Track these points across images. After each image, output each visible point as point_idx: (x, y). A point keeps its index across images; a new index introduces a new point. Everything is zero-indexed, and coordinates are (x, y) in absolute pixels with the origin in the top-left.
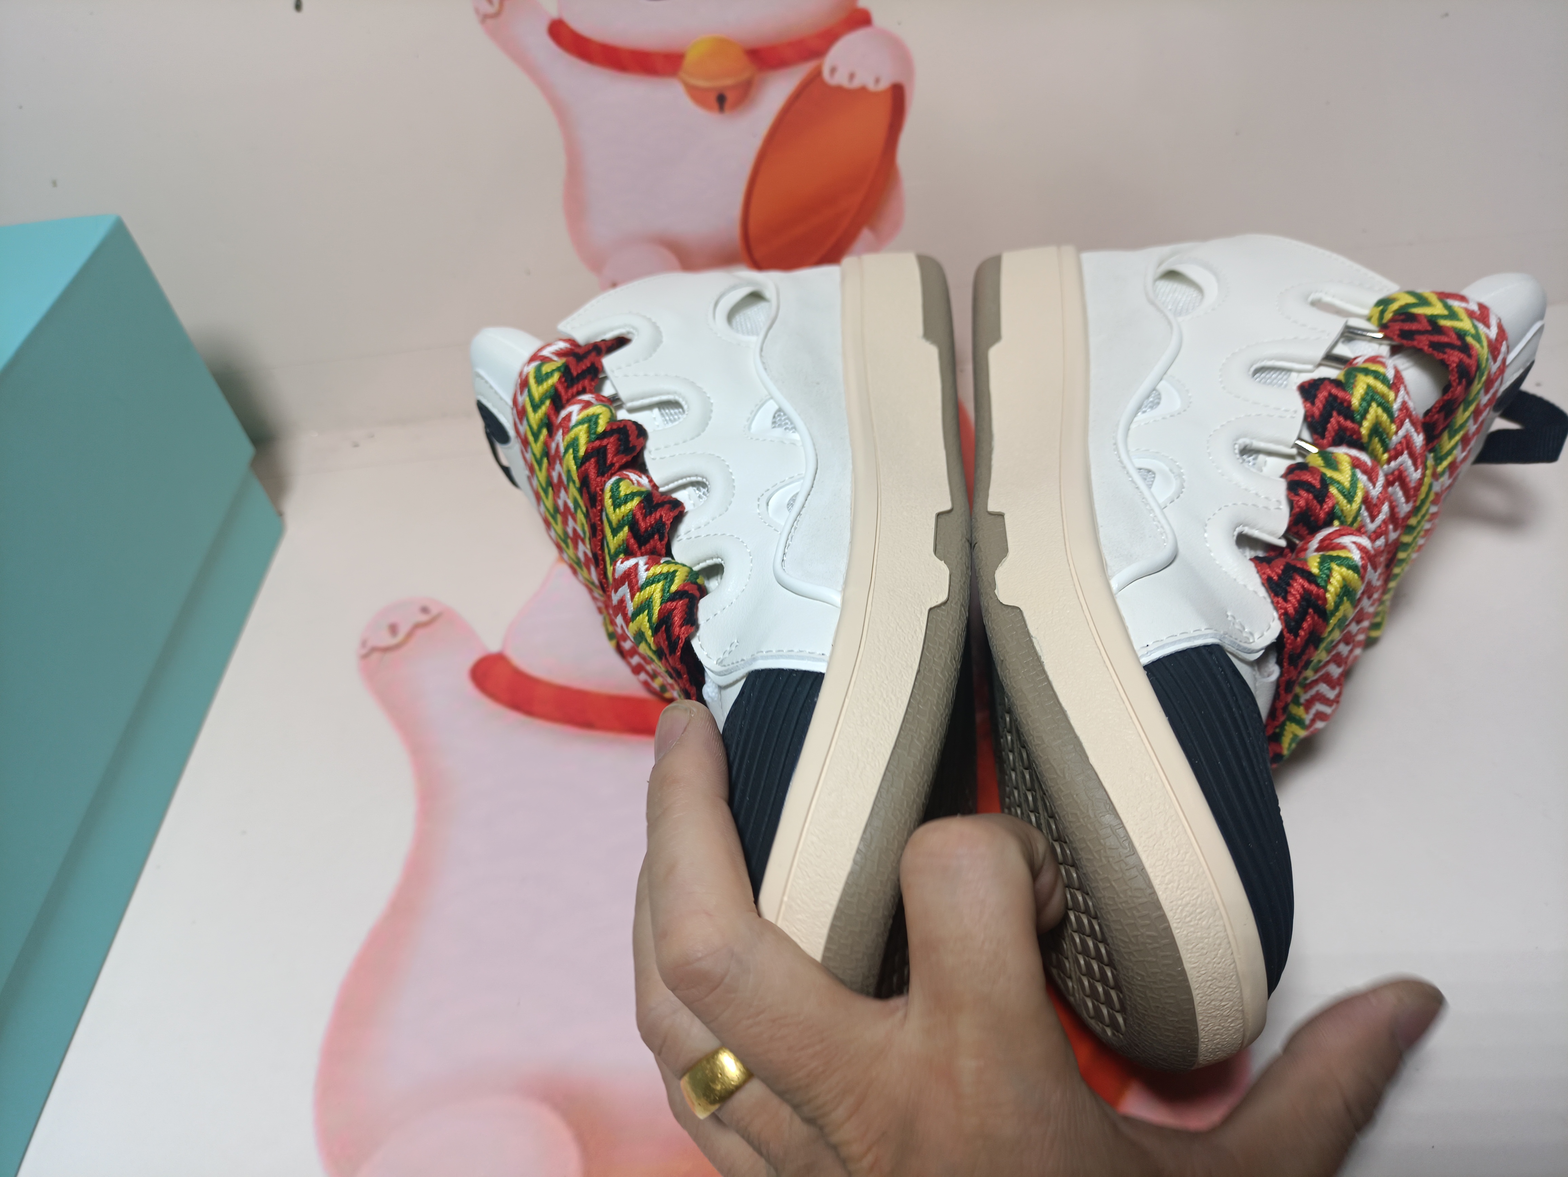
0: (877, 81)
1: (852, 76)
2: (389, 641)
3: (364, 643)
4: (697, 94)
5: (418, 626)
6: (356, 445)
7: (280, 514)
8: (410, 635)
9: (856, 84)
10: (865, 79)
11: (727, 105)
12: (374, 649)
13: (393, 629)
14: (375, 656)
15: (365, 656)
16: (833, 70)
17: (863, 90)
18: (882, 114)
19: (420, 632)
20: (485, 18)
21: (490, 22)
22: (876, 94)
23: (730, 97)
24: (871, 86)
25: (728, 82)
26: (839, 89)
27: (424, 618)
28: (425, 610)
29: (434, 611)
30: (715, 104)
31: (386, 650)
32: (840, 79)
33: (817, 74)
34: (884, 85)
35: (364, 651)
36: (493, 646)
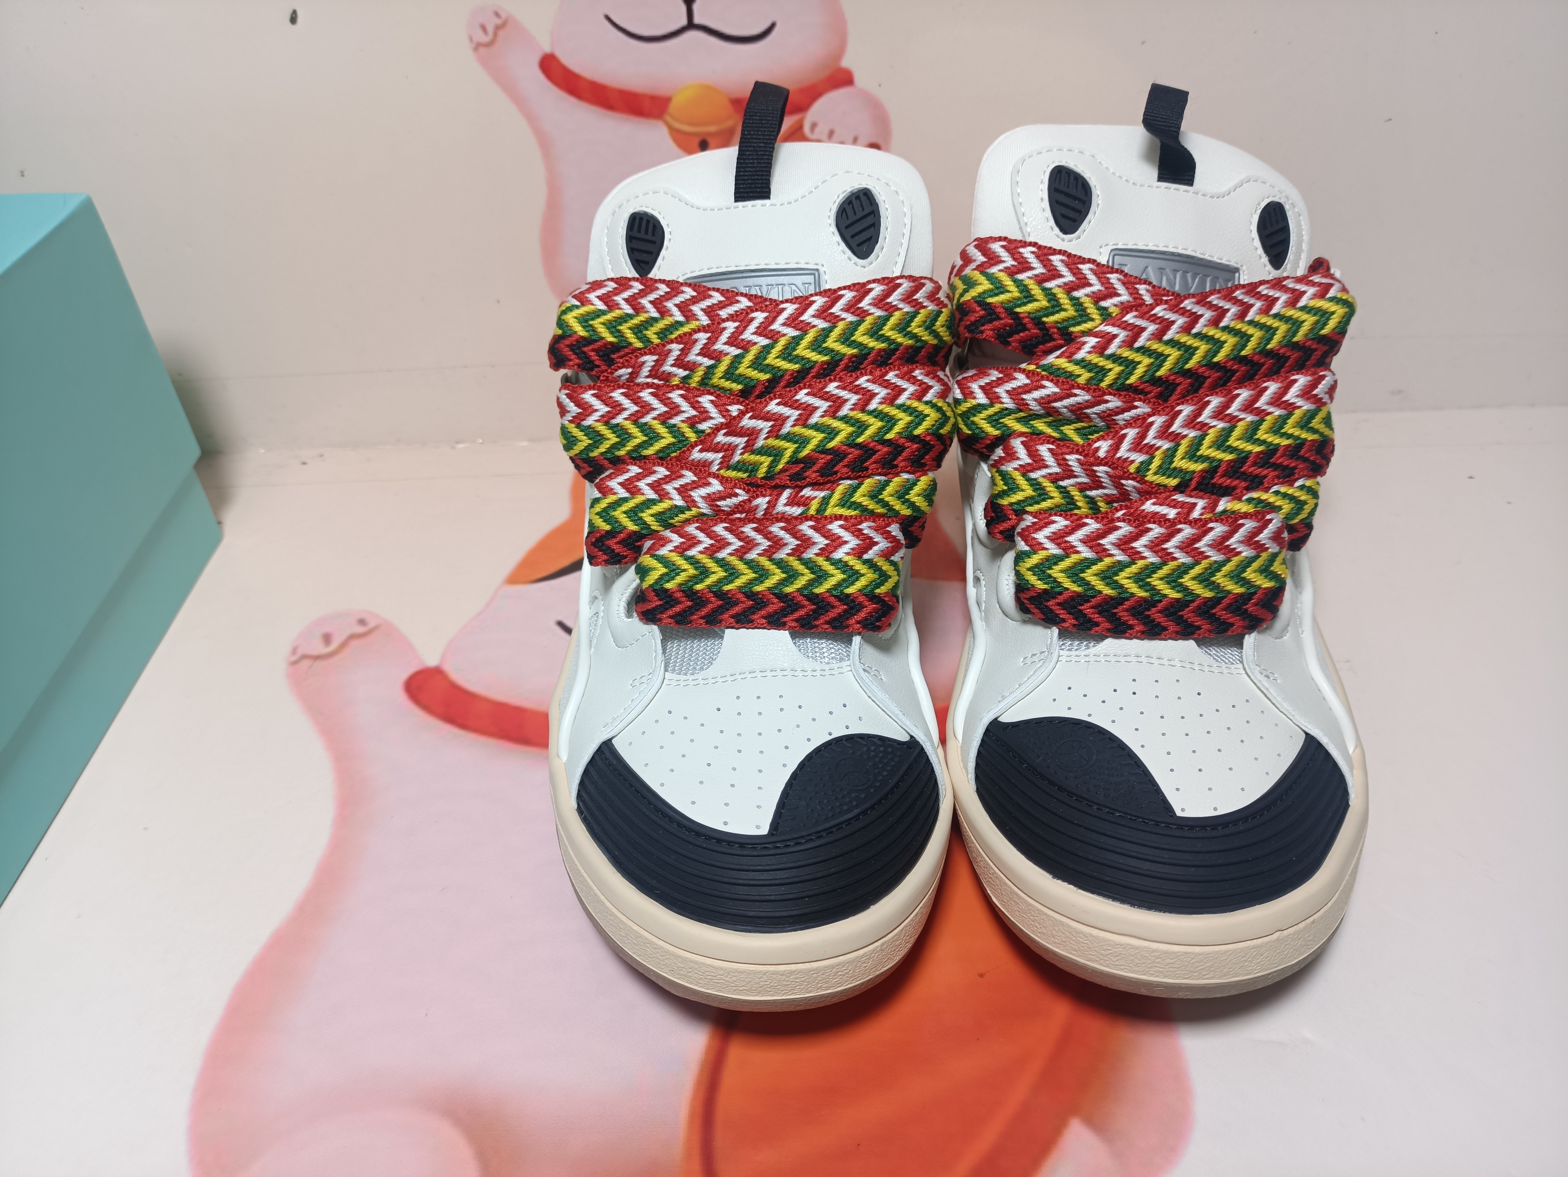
0: (855, 139)
1: (831, 133)
2: (320, 649)
3: (294, 651)
4: (680, 138)
5: (353, 637)
6: (304, 464)
7: (219, 523)
8: (344, 645)
10: (844, 137)
12: (305, 657)
13: (327, 639)
14: (306, 663)
15: (294, 662)
16: (814, 126)
19: (354, 643)
20: (478, 46)
21: (482, 50)
23: (713, 143)
25: (712, 128)
27: (360, 629)
28: (362, 622)
29: (372, 624)
30: (697, 149)
31: (318, 658)
32: (820, 135)
35: (294, 658)
36: (431, 660)
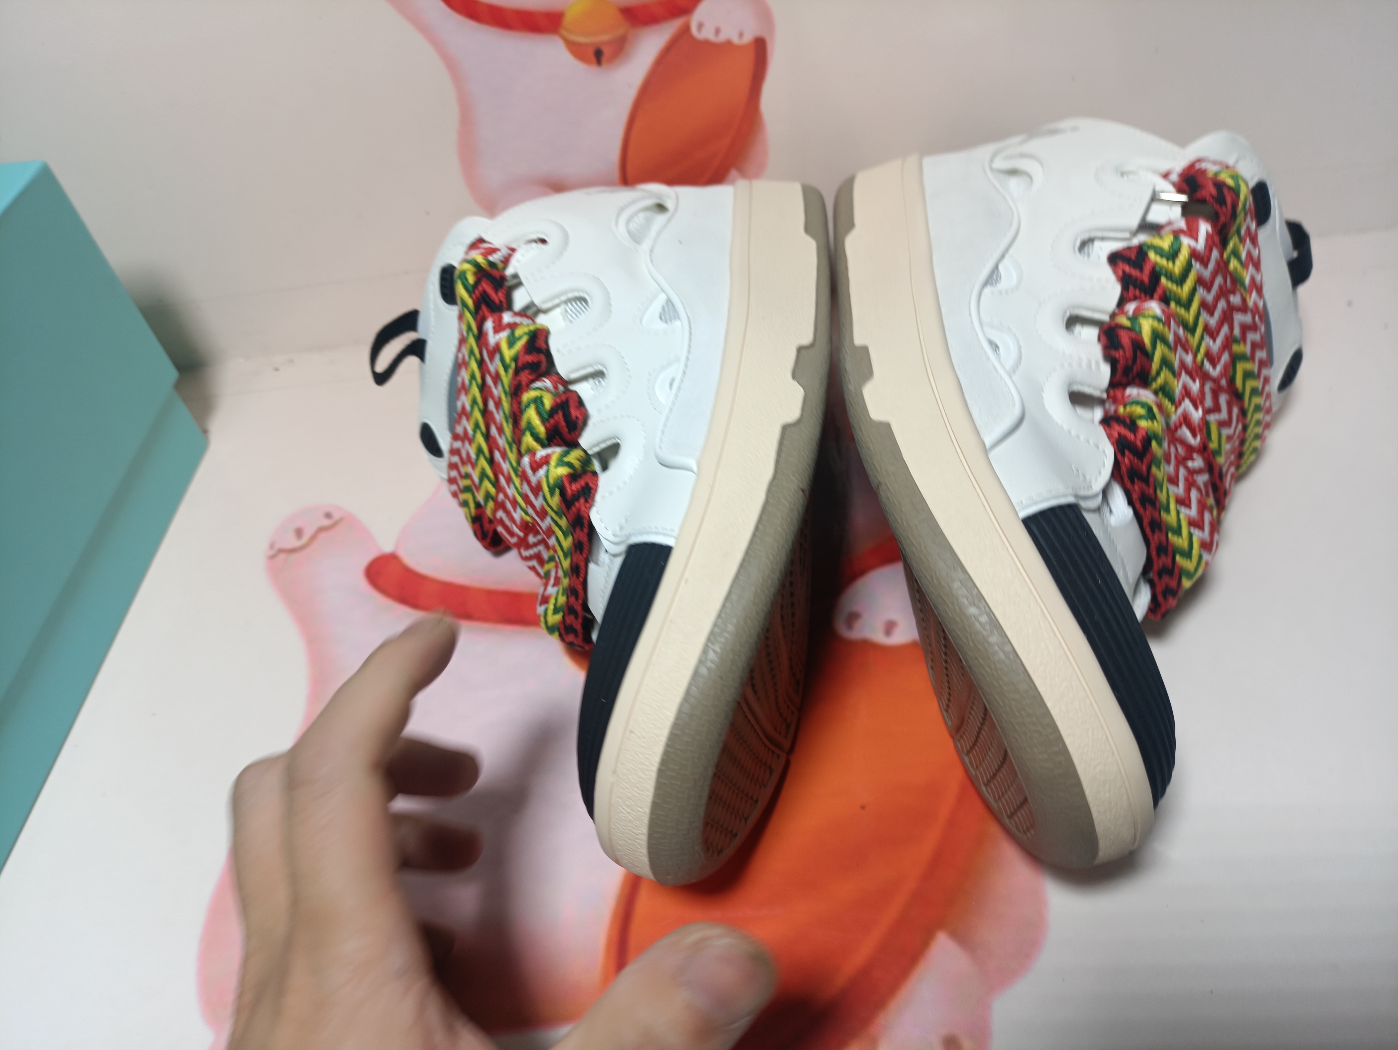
0: (741, 35)
1: (718, 31)
2: (297, 543)
3: (272, 546)
4: (576, 50)
5: (321, 530)
6: (277, 369)
7: (205, 431)
8: (313, 537)
9: (722, 38)
10: (730, 33)
11: (604, 59)
12: (281, 551)
13: (299, 533)
14: (282, 557)
15: (272, 557)
16: (700, 26)
17: (729, 43)
18: (746, 64)
19: (323, 536)
22: (740, 48)
23: (607, 51)
24: (736, 40)
25: (604, 38)
26: (707, 44)
27: (326, 522)
28: (328, 515)
29: (336, 516)
30: (593, 59)
31: (292, 551)
32: (707, 34)
33: (686, 29)
34: (748, 38)
35: (271, 553)
36: (387, 547)
